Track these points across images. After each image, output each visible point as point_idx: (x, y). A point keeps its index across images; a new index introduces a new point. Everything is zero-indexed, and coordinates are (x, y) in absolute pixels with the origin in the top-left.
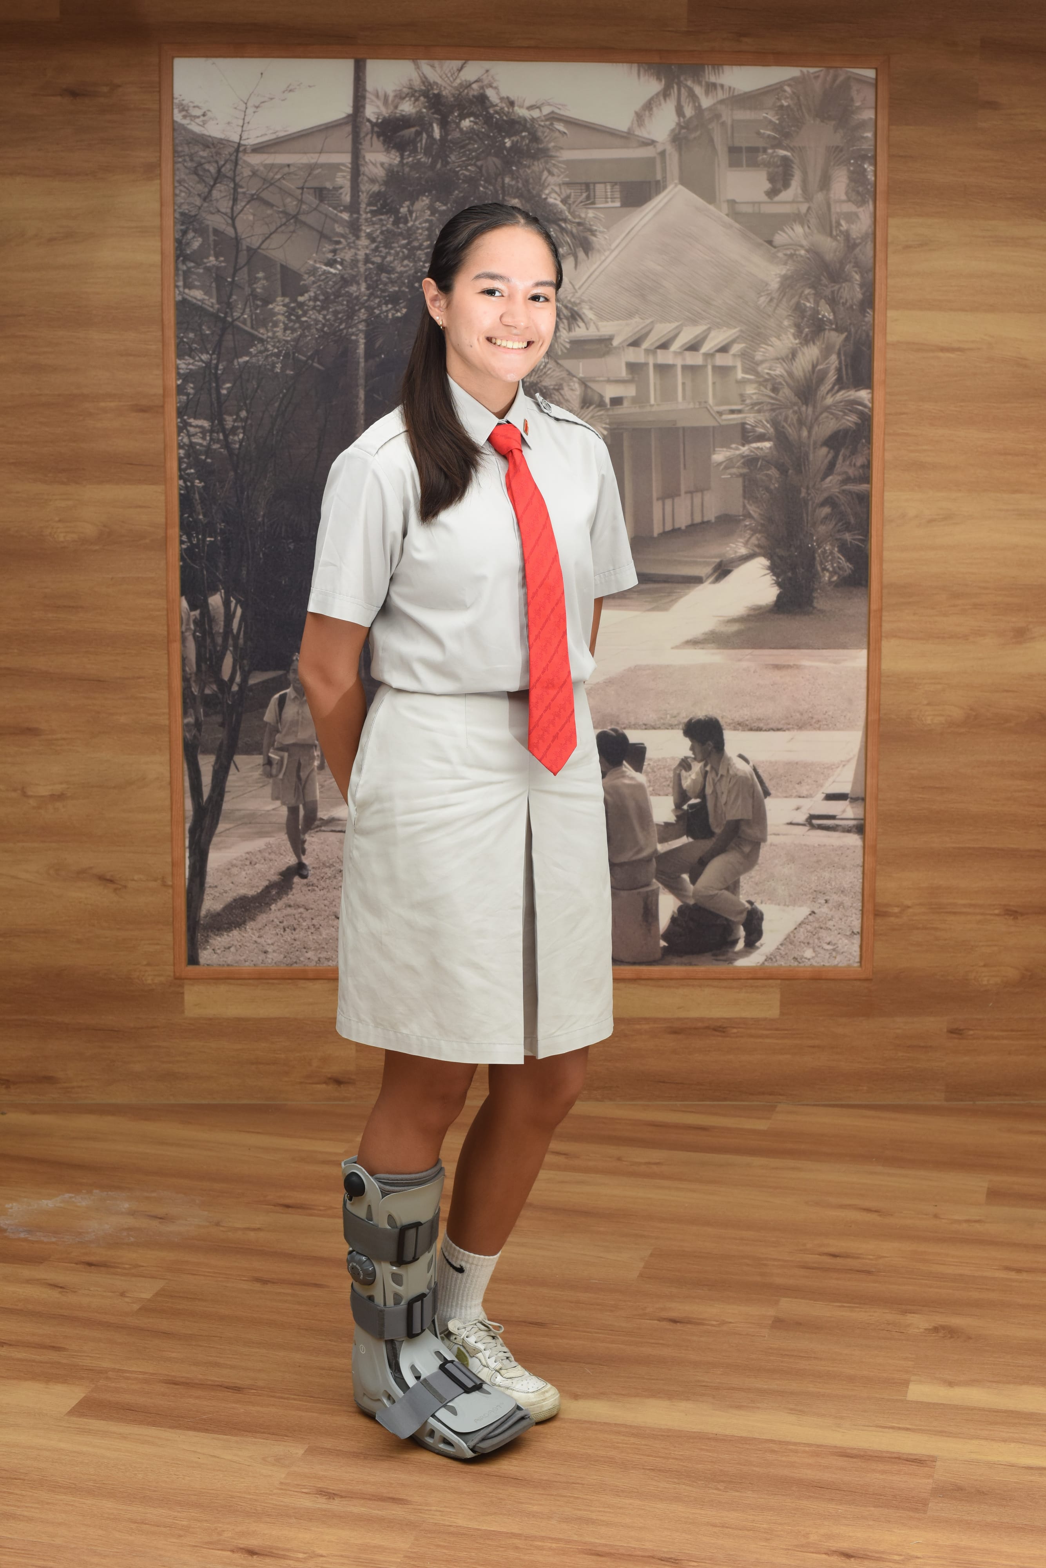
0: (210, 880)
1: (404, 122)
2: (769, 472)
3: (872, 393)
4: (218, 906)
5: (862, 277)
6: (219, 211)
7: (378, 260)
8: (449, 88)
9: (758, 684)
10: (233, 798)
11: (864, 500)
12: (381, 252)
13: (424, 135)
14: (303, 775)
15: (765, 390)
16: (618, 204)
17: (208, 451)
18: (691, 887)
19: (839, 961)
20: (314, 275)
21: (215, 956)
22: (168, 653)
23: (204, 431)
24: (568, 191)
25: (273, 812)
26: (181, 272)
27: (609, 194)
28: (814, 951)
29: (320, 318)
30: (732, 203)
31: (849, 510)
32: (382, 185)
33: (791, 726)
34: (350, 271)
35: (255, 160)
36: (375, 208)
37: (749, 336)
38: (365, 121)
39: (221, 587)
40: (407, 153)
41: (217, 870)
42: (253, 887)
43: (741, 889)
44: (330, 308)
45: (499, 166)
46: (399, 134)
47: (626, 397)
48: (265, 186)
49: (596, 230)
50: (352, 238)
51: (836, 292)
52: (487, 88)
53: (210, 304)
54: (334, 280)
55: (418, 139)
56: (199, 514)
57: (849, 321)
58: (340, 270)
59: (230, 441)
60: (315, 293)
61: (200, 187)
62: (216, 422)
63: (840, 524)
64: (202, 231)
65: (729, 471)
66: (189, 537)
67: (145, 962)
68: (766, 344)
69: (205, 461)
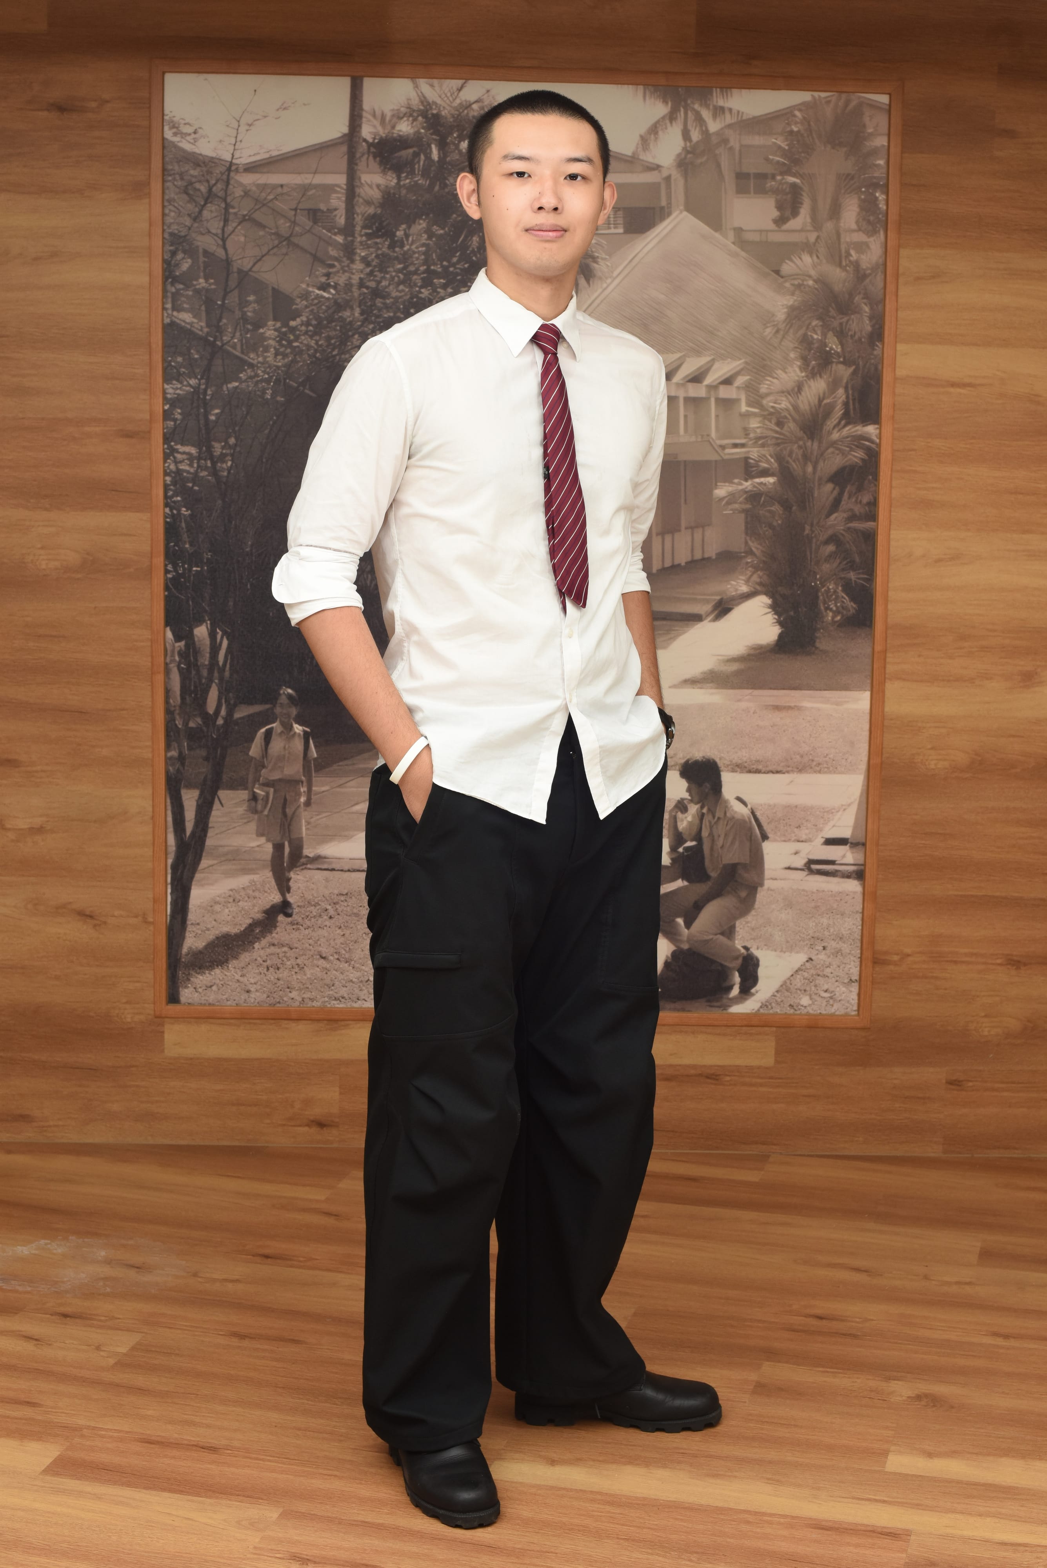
0: (192, 917)
1: (402, 142)
2: (773, 508)
3: (880, 429)
4: (200, 944)
5: (871, 309)
6: (209, 232)
7: (372, 284)
8: (448, 108)
9: (758, 725)
10: (217, 834)
11: (870, 538)
12: (375, 276)
13: (422, 157)
14: (289, 811)
15: (768, 423)
16: (621, 230)
17: (195, 478)
18: (686, 930)
19: (837, 1009)
20: (306, 299)
21: (197, 994)
22: (152, 683)
23: (191, 458)
25: (257, 849)
26: (169, 294)
27: (612, 219)
28: (811, 999)
29: (313, 343)
30: (739, 231)
31: (854, 549)
32: (378, 207)
33: (790, 769)
34: (344, 296)
35: (247, 179)
36: (370, 231)
37: (754, 368)
38: (361, 141)
39: (207, 619)
40: (404, 175)
41: (200, 906)
42: (236, 925)
43: (736, 934)
44: (322, 333)
46: (396, 155)
48: (257, 207)
49: (598, 257)
50: (346, 262)
51: (844, 324)
53: (199, 328)
54: (327, 304)
55: (416, 160)
56: (185, 543)
57: (857, 354)
58: (333, 295)
59: (218, 468)
60: (307, 317)
61: (190, 206)
62: (204, 448)
63: (845, 562)
64: (191, 252)
65: (730, 507)
66: (175, 566)
67: (124, 1000)
68: (772, 376)
69: (192, 488)
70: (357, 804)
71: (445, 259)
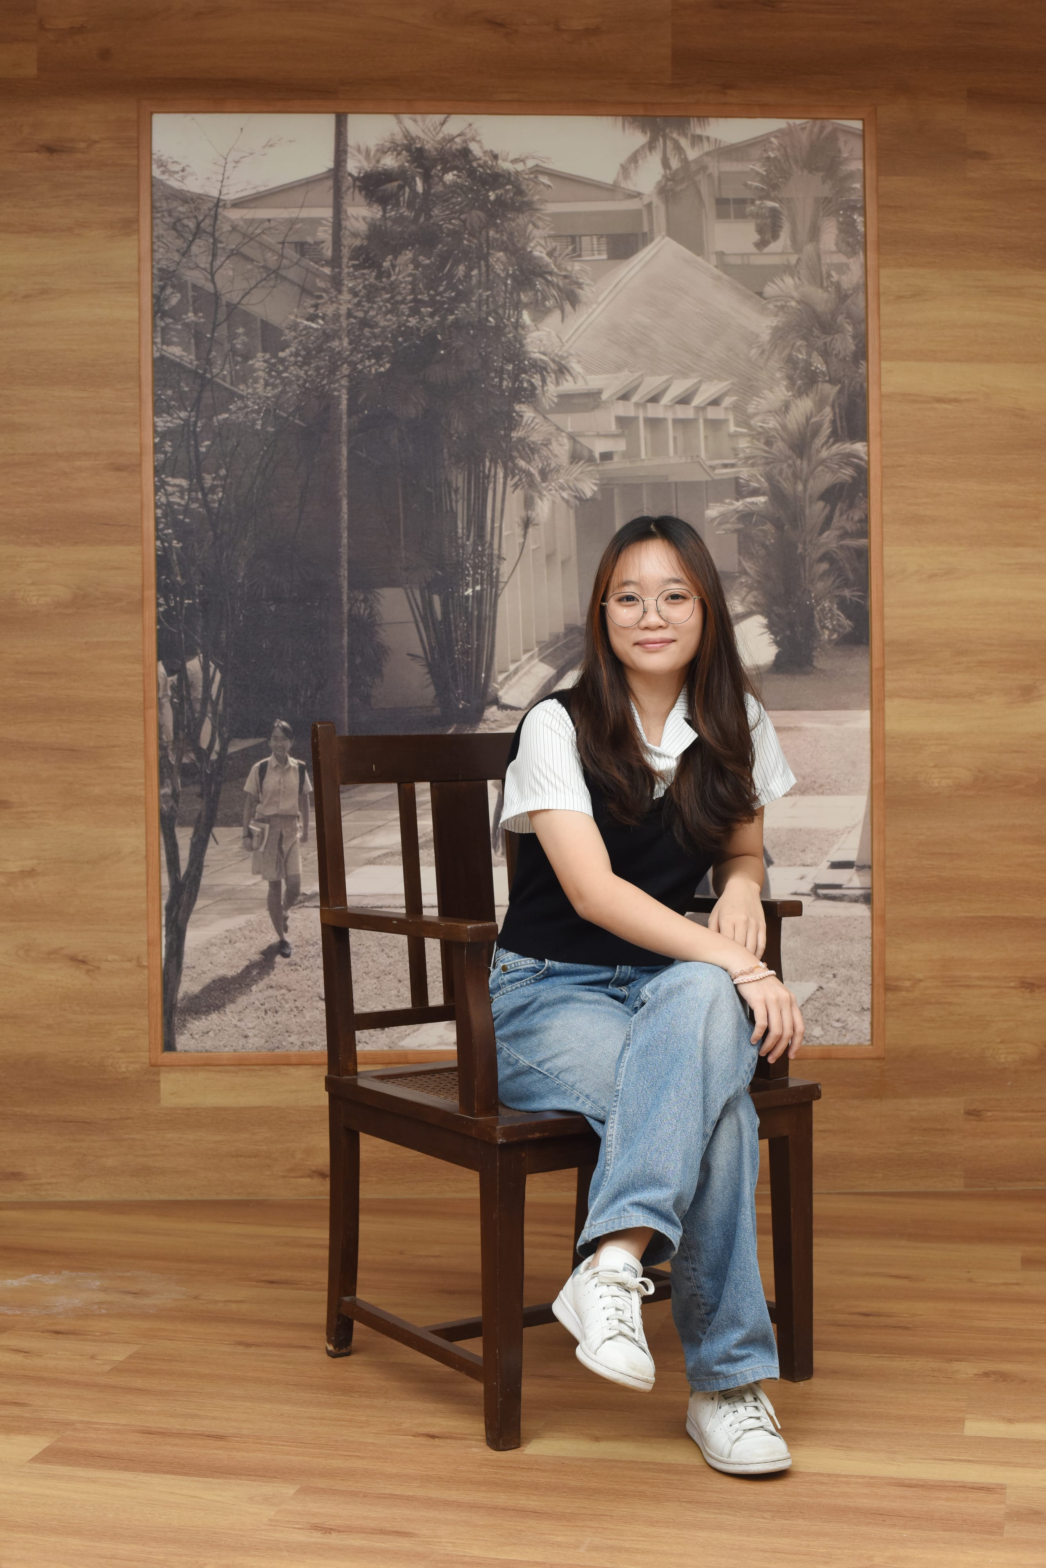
0: (187, 960)
1: (386, 176)
3: (868, 446)
4: (196, 988)
5: (854, 328)
6: (198, 267)
7: (360, 314)
8: (432, 142)
10: (212, 873)
11: (862, 555)
12: (363, 306)
13: (407, 189)
14: (285, 847)
15: (757, 443)
16: (605, 257)
17: (186, 510)
19: (850, 1039)
20: (295, 330)
21: (193, 1041)
22: (145, 721)
23: (182, 490)
24: (554, 244)
26: (159, 329)
27: (596, 246)
28: (823, 1029)
29: (302, 373)
30: (721, 255)
31: (847, 566)
32: (365, 239)
34: (332, 326)
35: (234, 215)
36: (357, 262)
37: (741, 388)
38: (347, 175)
39: (199, 651)
40: (389, 207)
41: (196, 950)
42: (233, 967)
44: (311, 363)
45: (483, 220)
46: (381, 188)
47: (617, 452)
48: (245, 241)
49: (583, 283)
50: (334, 293)
51: (828, 344)
52: (471, 141)
53: (189, 361)
54: (316, 334)
55: (401, 193)
56: (177, 575)
57: (842, 373)
58: (322, 325)
59: (209, 500)
60: (296, 348)
61: (179, 242)
62: (195, 480)
63: (838, 580)
64: (180, 287)
65: (723, 527)
66: (167, 600)
67: (119, 1049)
68: (758, 397)
69: (183, 521)
70: (354, 838)
71: (432, 288)
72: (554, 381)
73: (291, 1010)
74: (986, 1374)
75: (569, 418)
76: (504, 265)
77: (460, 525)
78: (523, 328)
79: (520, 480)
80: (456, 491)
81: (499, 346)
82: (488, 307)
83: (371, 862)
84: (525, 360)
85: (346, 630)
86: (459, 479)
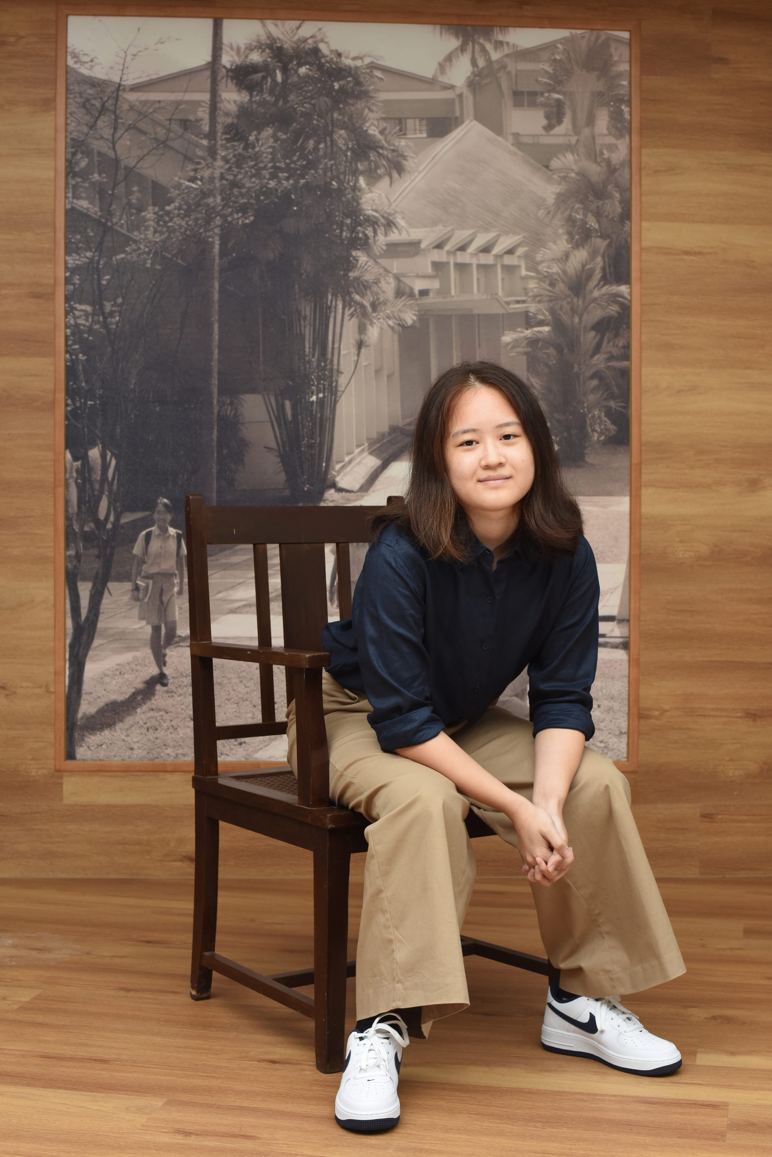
0: (86, 687)
1: (253, 69)
2: (548, 351)
3: (631, 288)
4: (92, 710)
5: (621, 195)
6: (102, 137)
7: (231, 177)
8: (289, 42)
10: (106, 618)
11: (625, 374)
12: (233, 171)
13: (269, 80)
14: (165, 599)
15: (544, 285)
16: (425, 135)
17: (90, 331)
20: (179, 189)
21: (90, 752)
22: (55, 497)
23: (87, 315)
24: (385, 125)
26: (70, 186)
27: (418, 127)
29: (183, 223)
30: (516, 135)
31: (613, 383)
32: (235, 118)
34: (208, 186)
35: (132, 97)
36: (228, 136)
37: (531, 241)
38: (221, 67)
39: (99, 442)
40: (255, 93)
41: (92, 679)
42: (122, 693)
44: (191, 215)
45: (329, 104)
46: (248, 78)
47: (432, 290)
48: (140, 118)
49: (407, 156)
50: (210, 160)
51: (599, 207)
52: (320, 42)
53: (94, 212)
54: (195, 193)
55: (264, 82)
56: (82, 382)
57: (611, 230)
58: (200, 186)
59: (108, 322)
60: (179, 203)
61: (88, 118)
62: (97, 307)
63: (605, 394)
64: (88, 153)
65: (515, 350)
66: (73, 401)
67: (30, 757)
68: (544, 248)
69: (87, 338)
70: (220, 592)
71: (287, 158)
72: (383, 233)
73: (168, 728)
74: (714, 1018)
75: (395, 263)
76: (345, 141)
77: (307, 346)
78: (360, 190)
79: (355, 310)
80: (305, 318)
81: (340, 204)
82: (332, 174)
83: (233, 611)
84: (360, 215)
85: (216, 427)
86: (307, 309)
